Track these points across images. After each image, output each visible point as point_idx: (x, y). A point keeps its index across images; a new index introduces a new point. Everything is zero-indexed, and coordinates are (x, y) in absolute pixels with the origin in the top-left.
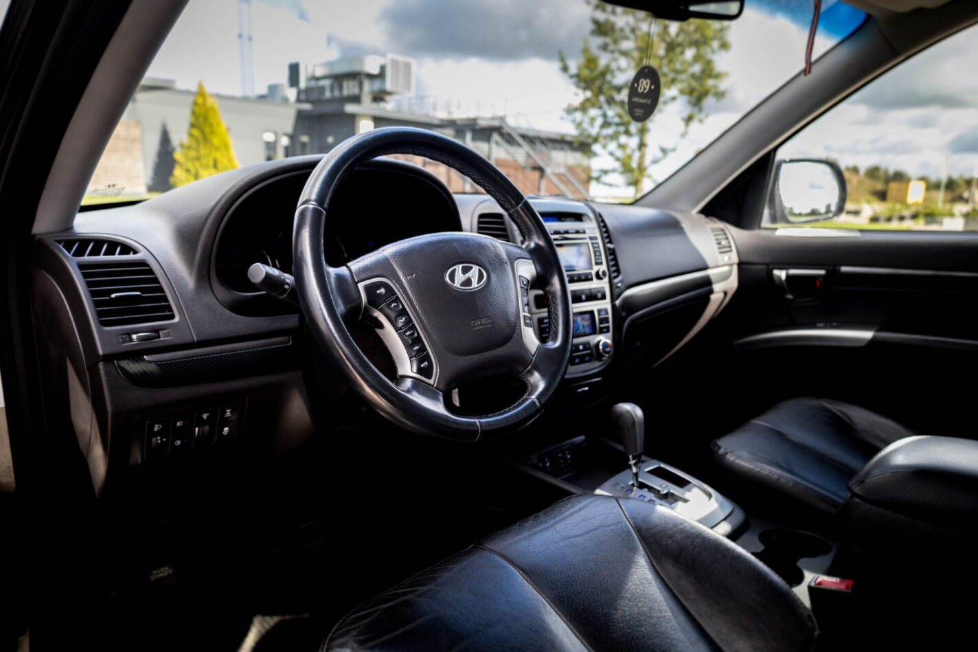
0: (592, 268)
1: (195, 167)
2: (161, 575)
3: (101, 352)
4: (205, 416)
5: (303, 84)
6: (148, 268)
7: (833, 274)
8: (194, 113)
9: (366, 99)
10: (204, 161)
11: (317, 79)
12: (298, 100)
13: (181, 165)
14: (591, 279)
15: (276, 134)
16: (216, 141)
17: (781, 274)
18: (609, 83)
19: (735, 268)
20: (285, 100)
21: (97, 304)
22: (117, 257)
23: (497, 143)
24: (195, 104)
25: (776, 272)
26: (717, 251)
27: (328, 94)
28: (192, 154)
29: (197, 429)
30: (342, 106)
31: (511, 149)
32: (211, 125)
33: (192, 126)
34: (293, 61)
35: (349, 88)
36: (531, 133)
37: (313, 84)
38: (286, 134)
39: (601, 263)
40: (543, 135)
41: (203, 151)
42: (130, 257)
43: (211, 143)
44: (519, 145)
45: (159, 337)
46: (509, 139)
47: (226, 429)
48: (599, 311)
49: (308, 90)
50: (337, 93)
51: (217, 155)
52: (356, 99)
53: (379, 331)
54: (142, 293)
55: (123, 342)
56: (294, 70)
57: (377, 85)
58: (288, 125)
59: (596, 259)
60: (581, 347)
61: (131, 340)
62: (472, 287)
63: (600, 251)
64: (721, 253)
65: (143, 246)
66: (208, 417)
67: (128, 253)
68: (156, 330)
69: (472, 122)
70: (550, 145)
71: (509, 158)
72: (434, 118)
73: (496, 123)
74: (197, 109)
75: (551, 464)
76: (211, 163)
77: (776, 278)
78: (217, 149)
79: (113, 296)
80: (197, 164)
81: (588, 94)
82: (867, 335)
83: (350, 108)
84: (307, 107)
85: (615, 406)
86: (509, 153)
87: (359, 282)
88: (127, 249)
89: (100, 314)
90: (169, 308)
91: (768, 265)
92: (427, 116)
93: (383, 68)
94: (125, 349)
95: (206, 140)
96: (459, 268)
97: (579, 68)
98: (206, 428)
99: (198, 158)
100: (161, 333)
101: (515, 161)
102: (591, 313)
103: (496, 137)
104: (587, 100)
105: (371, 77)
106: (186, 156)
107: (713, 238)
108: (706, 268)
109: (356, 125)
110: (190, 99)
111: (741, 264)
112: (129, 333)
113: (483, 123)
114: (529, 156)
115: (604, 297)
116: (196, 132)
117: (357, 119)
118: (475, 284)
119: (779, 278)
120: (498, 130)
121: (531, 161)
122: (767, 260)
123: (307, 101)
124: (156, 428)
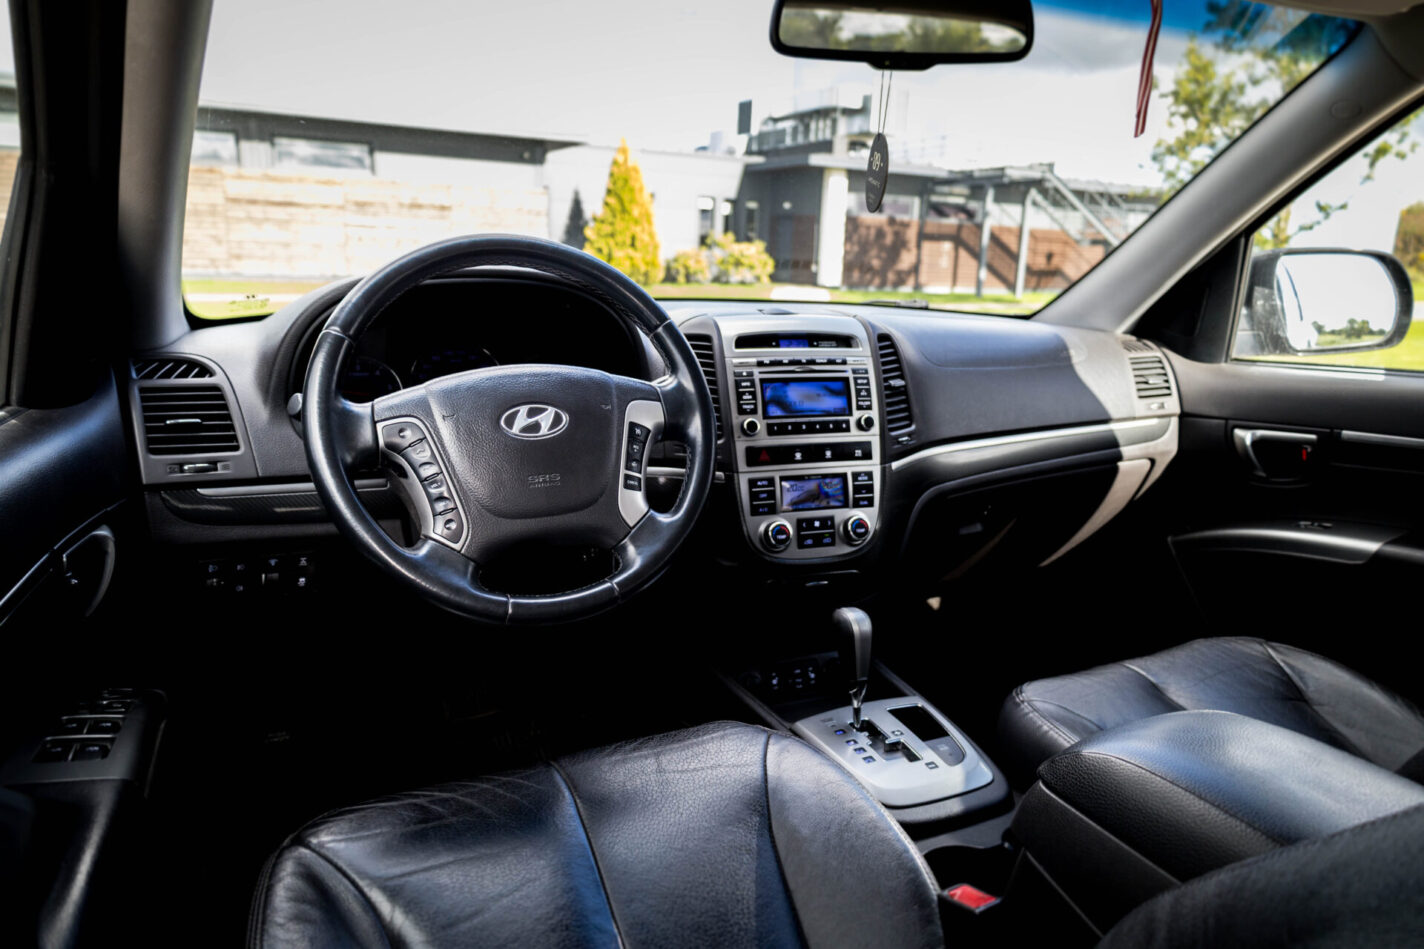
0: (851, 414)
1: (608, 244)
2: (276, 740)
3: (144, 481)
4: (273, 562)
5: (755, 130)
6: (219, 393)
7: (1329, 442)
8: (612, 175)
9: (840, 144)
10: (619, 238)
11: (776, 120)
12: (749, 152)
13: (592, 243)
14: (848, 430)
15: (714, 199)
16: (636, 212)
17: (1246, 436)
18: (1233, 103)
19: (1174, 422)
20: (731, 152)
21: (148, 430)
22: (190, 381)
23: (1035, 204)
24: (615, 163)
25: (1238, 432)
26: (1135, 394)
27: (788, 141)
28: (607, 229)
29: (263, 576)
30: (807, 159)
31: (1058, 213)
32: (632, 190)
33: (609, 192)
34: (744, 99)
35: (819, 130)
36: (1092, 188)
37: (770, 127)
38: (728, 200)
39: (869, 408)
40: (1114, 191)
41: (619, 225)
42: (206, 380)
43: (629, 214)
44: (1074, 208)
45: (216, 469)
46: (1056, 198)
47: (302, 580)
48: (856, 476)
49: (762, 137)
50: (800, 140)
51: (637, 230)
52: (826, 147)
53: (403, 480)
54: (203, 421)
55: (171, 473)
56: (745, 109)
57: (857, 124)
58: (730, 186)
59: (858, 401)
60: (817, 524)
61: (182, 471)
62: (541, 433)
63: (868, 391)
64: (1141, 397)
65: (221, 368)
66: (276, 563)
67: (204, 376)
68: (214, 463)
69: (999, 173)
70: (1125, 206)
71: (1056, 227)
72: (940, 169)
73: (1036, 175)
74: (616, 170)
75: (779, 681)
76: (629, 242)
77: (1237, 440)
78: (636, 222)
79: (168, 422)
80: (611, 241)
81: (1192, 124)
82: (1371, 546)
83: (816, 160)
84: (758, 160)
85: (838, 610)
86: (1054, 219)
87: (379, 421)
88: (205, 371)
89: (149, 441)
90: (234, 438)
91: (1226, 419)
92: (930, 166)
93: (867, 100)
94: (170, 480)
95: (624, 210)
96: (524, 410)
97: (1178, 82)
98: (275, 575)
99: (612, 235)
100: (219, 465)
101: (1064, 232)
102: (843, 476)
103: (1034, 194)
104: (1189, 135)
105: (849, 112)
106: (599, 234)
107: (1131, 374)
108: (1106, 421)
109: (825, 184)
110: (609, 157)
111: (1184, 417)
112: (181, 465)
113: (1015, 174)
114: (1088, 224)
115: (867, 456)
116: (612, 201)
117: (826, 174)
118: (544, 430)
119: (1243, 440)
120: (1038, 184)
121: (1090, 231)
122: (1225, 413)
123: (760, 153)
124: (211, 569)
